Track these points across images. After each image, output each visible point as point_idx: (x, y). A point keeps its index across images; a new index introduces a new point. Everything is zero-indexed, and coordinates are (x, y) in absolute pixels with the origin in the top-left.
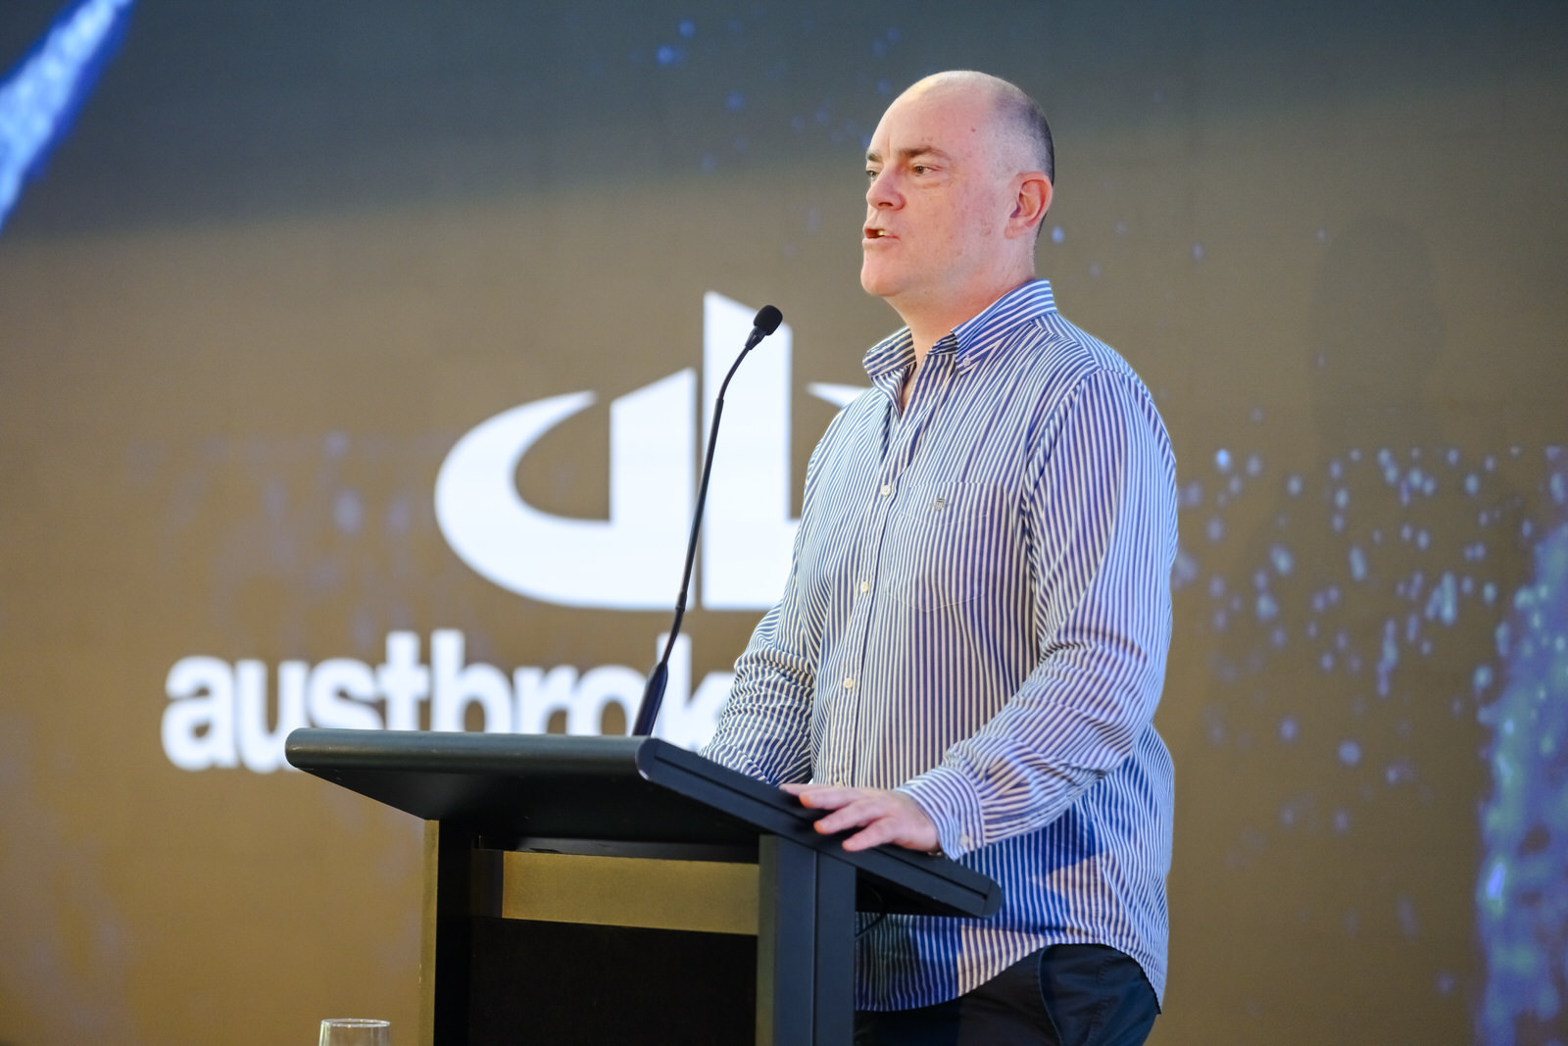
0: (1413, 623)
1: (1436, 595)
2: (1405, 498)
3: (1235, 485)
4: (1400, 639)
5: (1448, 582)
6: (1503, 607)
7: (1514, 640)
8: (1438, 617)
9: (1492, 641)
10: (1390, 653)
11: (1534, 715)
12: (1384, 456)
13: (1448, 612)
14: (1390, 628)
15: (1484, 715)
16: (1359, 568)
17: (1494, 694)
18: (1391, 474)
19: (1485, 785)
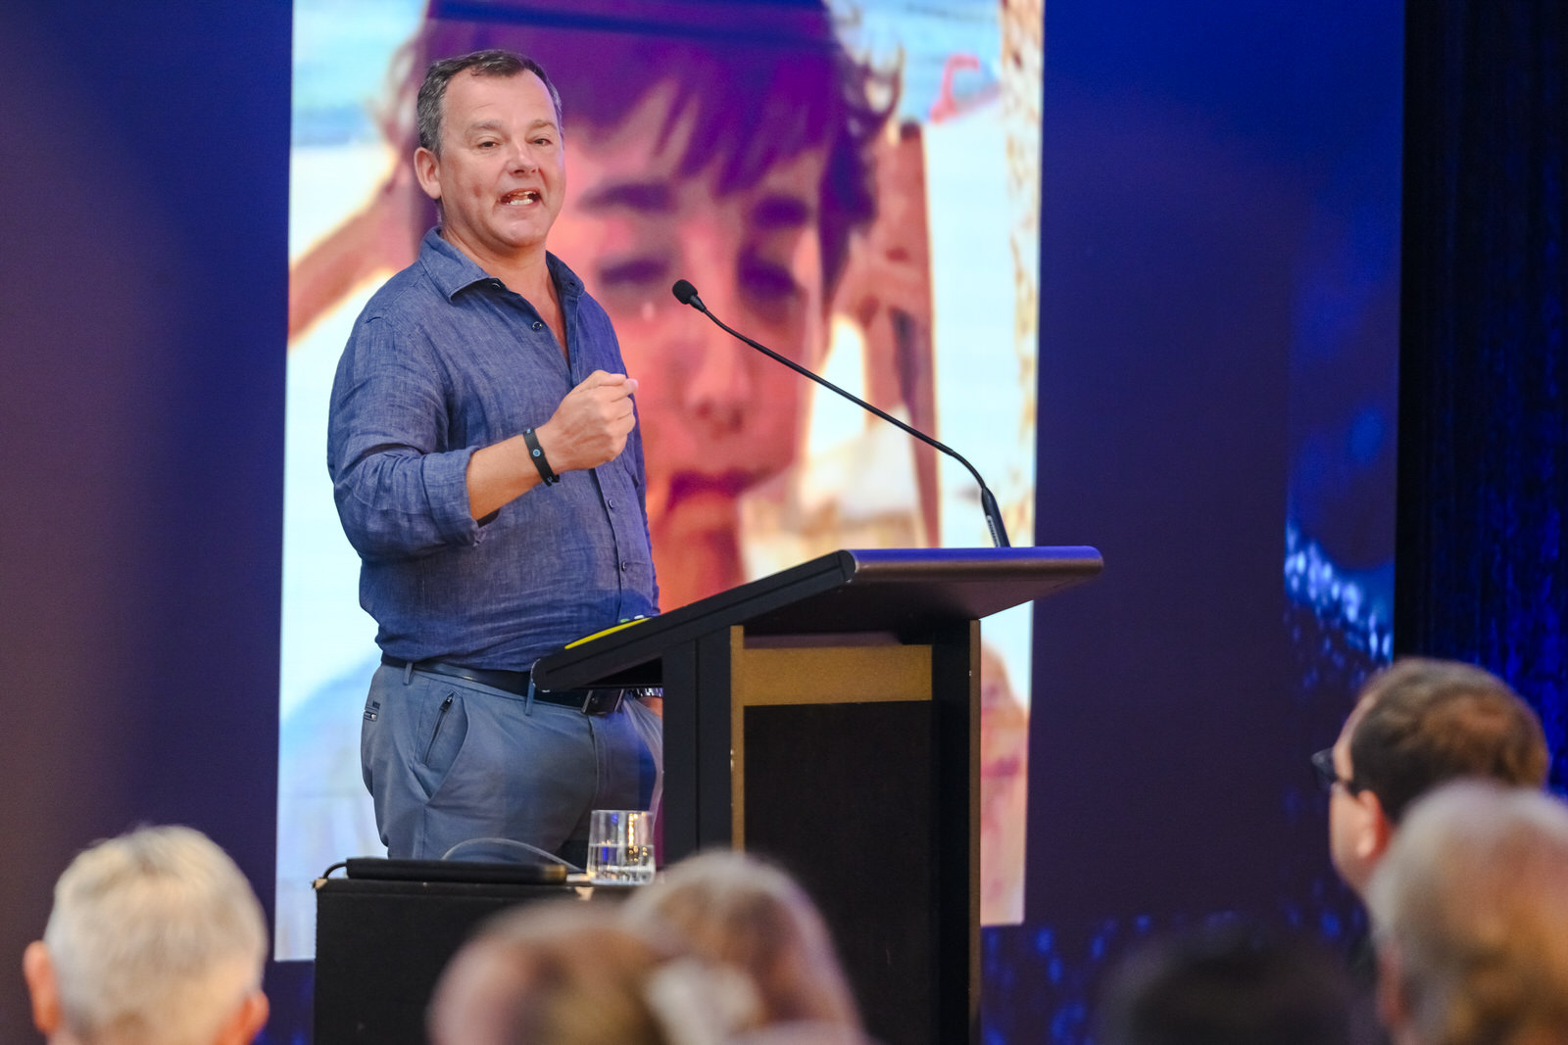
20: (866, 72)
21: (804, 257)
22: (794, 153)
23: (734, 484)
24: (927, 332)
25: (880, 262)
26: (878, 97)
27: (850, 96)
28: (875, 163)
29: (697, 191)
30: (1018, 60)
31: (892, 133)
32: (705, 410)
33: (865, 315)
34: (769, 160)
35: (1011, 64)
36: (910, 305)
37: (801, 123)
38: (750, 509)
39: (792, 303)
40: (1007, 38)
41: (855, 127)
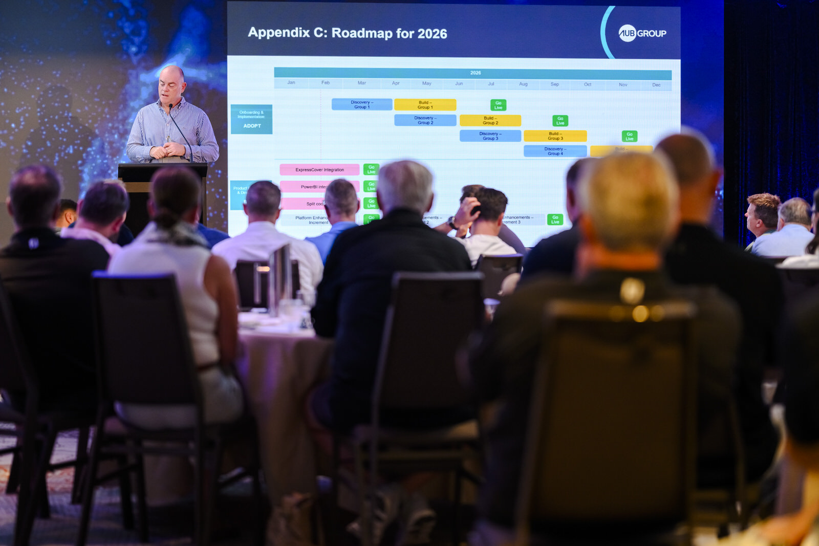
0: (62, 154)
1: (68, 149)
3: (16, 130)
4: (59, 156)
5: (71, 147)
6: (85, 151)
7: (87, 156)
8: (69, 152)
10: (57, 158)
11: (92, 168)
12: (55, 126)
13: (71, 151)
14: (57, 154)
15: (80, 168)
16: (49, 144)
17: (82, 165)
19: (81, 180)
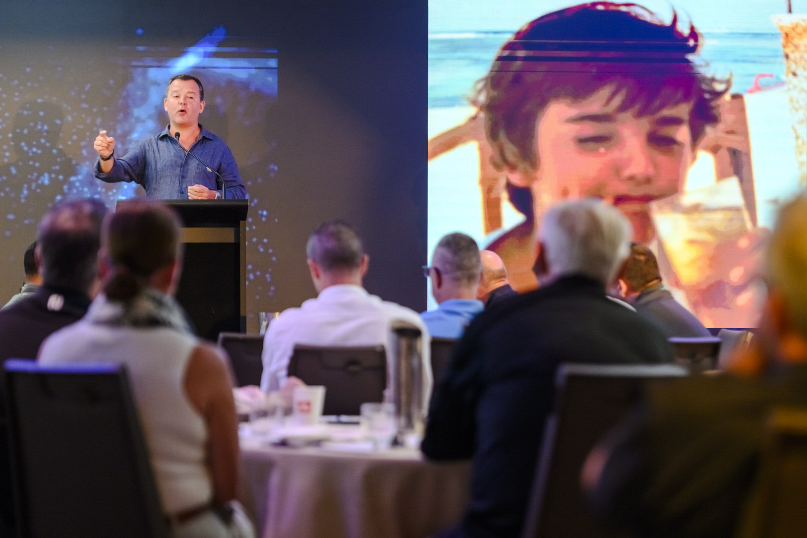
2: (30, 154)
9: (62, 189)
18: (26, 148)
20: (713, 80)
21: (683, 134)
22: (677, 103)
23: (647, 199)
24: (748, 155)
25: (721, 134)
26: (719, 87)
27: (704, 87)
28: (719, 106)
29: (628, 116)
30: (794, 74)
31: (727, 97)
32: (631, 178)
33: (715, 150)
34: (662, 106)
35: (791, 76)
36: (738, 147)
37: (679, 95)
38: (654, 206)
39: (675, 147)
40: (789, 68)
41: (707, 96)
